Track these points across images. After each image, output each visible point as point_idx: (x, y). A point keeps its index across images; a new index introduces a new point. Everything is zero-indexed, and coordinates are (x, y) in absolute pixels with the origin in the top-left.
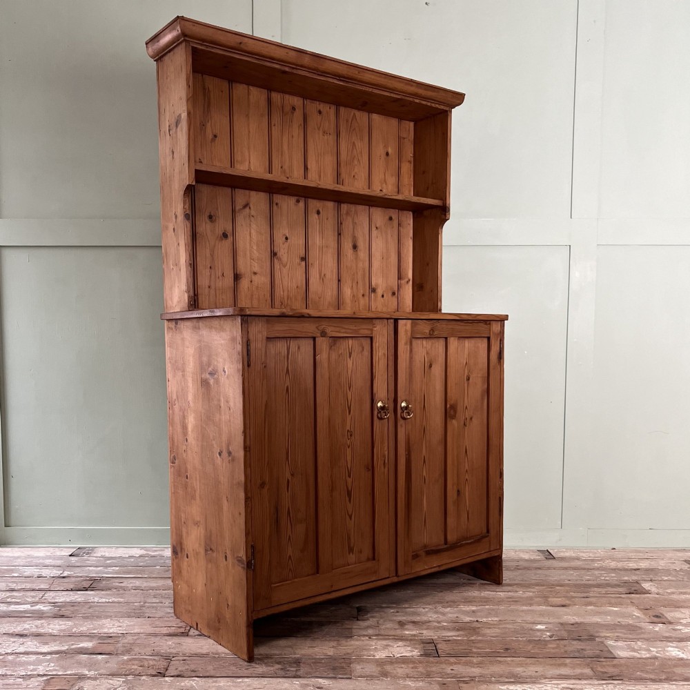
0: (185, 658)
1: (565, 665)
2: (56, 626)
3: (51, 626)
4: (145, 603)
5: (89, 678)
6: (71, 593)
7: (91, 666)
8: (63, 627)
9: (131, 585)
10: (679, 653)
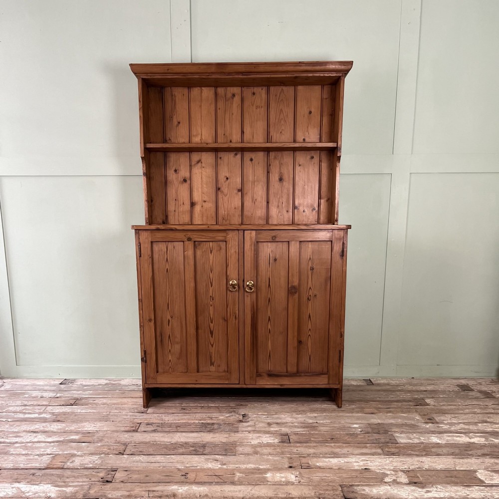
0: (135, 444)
1: (366, 447)
2: (55, 427)
3: (52, 426)
4: (110, 413)
5: (78, 456)
6: (63, 407)
7: (78, 449)
8: (60, 427)
9: (101, 402)
10: (437, 440)
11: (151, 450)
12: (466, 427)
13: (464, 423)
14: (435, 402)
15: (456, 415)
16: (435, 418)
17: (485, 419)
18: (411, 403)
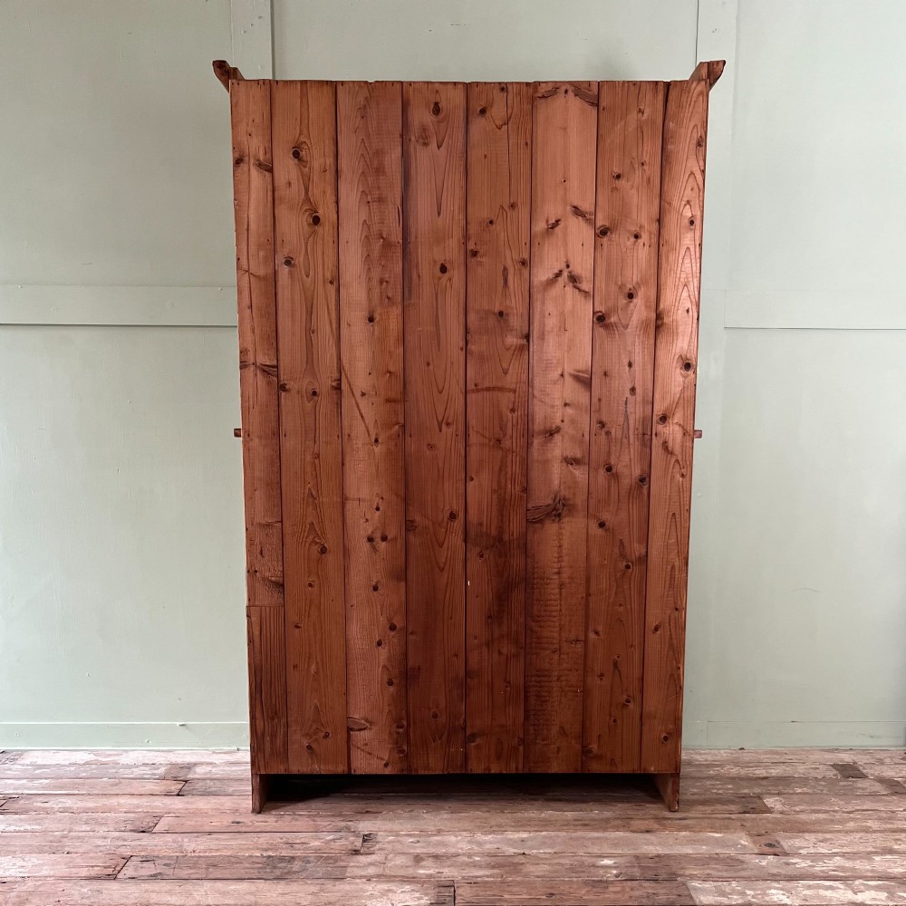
4: (69, 832)
9: (60, 805)
10: (782, 897)
12: (848, 864)
13: (843, 855)
14: (784, 804)
15: (828, 836)
16: (783, 843)
17: (889, 844)
18: (733, 807)
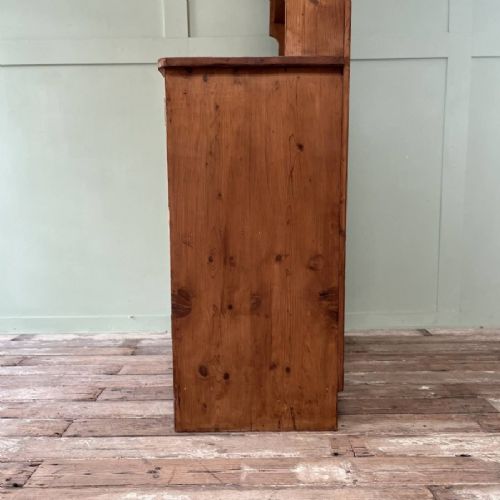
0: (86, 420)
11: (108, 430)
